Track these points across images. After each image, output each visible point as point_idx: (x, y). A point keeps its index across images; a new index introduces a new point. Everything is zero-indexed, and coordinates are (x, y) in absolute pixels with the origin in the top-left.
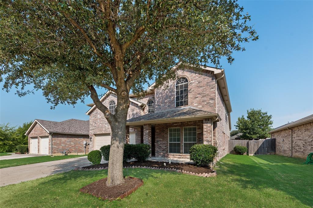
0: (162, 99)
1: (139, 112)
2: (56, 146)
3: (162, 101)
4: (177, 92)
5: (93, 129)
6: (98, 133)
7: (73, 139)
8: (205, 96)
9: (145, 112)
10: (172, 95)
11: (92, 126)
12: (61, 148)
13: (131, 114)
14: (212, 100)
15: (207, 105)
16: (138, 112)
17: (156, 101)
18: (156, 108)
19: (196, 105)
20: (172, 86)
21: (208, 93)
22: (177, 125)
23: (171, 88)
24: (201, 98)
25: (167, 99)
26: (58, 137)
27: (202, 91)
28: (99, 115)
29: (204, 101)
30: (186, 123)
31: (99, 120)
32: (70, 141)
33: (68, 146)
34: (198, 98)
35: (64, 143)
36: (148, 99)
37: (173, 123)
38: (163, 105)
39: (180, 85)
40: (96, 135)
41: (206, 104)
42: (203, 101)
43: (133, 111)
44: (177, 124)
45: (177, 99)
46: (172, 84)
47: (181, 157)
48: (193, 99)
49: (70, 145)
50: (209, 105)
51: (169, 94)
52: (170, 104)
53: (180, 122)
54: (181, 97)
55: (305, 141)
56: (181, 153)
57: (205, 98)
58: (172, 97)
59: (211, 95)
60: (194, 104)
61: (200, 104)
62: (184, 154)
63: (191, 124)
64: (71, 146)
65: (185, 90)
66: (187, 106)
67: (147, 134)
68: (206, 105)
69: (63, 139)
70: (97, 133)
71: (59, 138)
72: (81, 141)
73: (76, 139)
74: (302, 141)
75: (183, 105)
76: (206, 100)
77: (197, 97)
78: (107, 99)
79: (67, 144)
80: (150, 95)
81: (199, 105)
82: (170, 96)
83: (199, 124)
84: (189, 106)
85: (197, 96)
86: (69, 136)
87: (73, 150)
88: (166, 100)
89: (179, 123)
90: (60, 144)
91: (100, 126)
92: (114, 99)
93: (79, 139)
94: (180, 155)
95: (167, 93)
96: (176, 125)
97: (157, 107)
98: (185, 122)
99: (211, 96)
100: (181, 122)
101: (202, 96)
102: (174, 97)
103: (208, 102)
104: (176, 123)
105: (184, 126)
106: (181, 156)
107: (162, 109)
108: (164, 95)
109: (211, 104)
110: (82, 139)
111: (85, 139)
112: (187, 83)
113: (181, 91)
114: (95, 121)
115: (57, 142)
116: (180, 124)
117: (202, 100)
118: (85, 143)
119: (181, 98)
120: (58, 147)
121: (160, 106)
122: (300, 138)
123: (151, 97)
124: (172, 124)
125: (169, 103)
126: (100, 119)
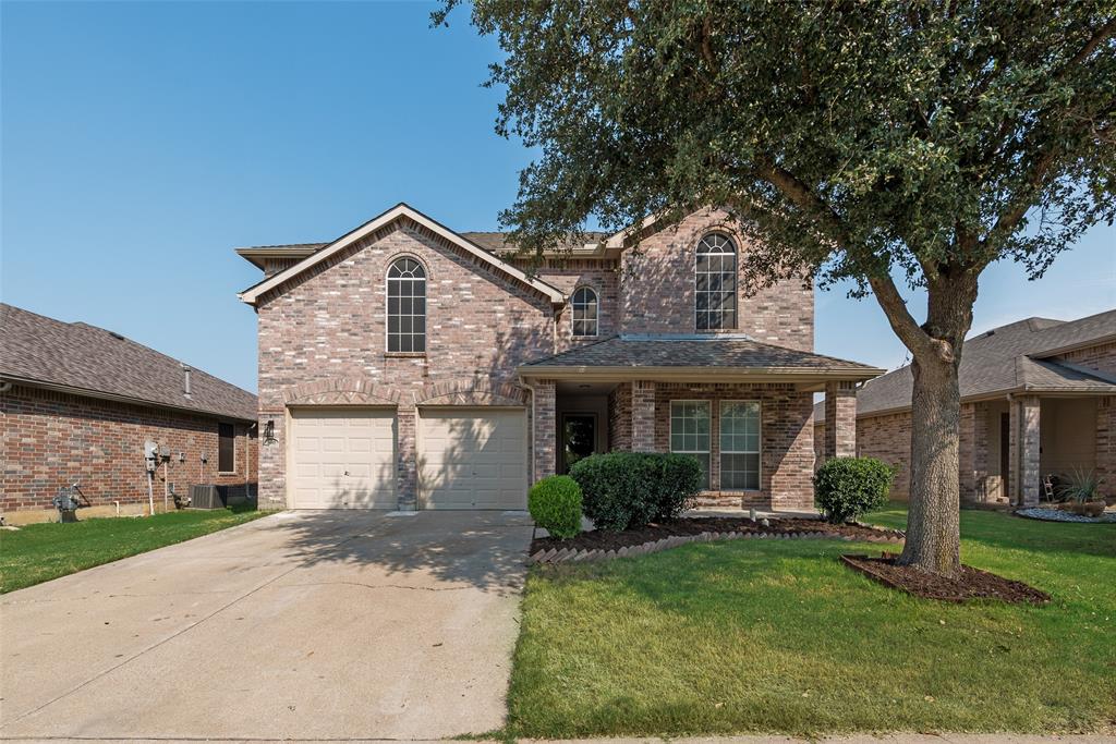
0: (650, 293)
1: (545, 329)
2: (19, 467)
3: (648, 299)
4: (702, 279)
5: (287, 381)
6: (322, 400)
7: (97, 427)
8: (788, 308)
9: (563, 330)
10: (687, 286)
11: (279, 365)
12: (45, 477)
13: (509, 331)
14: (806, 324)
15: (793, 338)
16: (541, 329)
17: (628, 298)
18: (625, 324)
19: (760, 331)
20: (687, 253)
21: (795, 299)
22: (702, 393)
23: (682, 261)
24: (777, 311)
25: (668, 297)
26: (28, 411)
27: (780, 293)
28: (323, 314)
29: (785, 324)
30: (730, 387)
31: (323, 339)
32: (86, 439)
33: (77, 464)
34: (766, 312)
35: (57, 445)
36: (575, 279)
37: (688, 384)
38: (654, 316)
39: (712, 257)
40: (298, 411)
41: (789, 335)
42: (781, 324)
43: (517, 320)
44: (701, 390)
45: (701, 303)
46: (685, 246)
47: (715, 502)
48: (753, 312)
49: (86, 458)
50: (799, 340)
51: (675, 278)
52: (678, 315)
53: (713, 384)
54: (715, 299)
55: (902, 455)
56: (713, 490)
57: (787, 316)
58: (687, 293)
59: (805, 308)
60: (755, 330)
61: (772, 330)
62: (723, 493)
63: (746, 394)
64: (89, 469)
65: (726, 276)
66: (735, 331)
67: (648, 418)
68: (788, 338)
69: (57, 426)
70: (312, 402)
71: (35, 418)
72: (135, 437)
73: (113, 426)
74: (890, 456)
75: (718, 326)
76: (790, 320)
77: (766, 308)
78: (379, 243)
79: (74, 452)
80: (584, 268)
81: (770, 333)
82: (679, 289)
83: (769, 394)
84: (742, 332)
85: (765, 304)
86: (83, 408)
87: (101, 487)
88: (665, 301)
89: (707, 385)
90: (38, 452)
91: (331, 369)
92: (419, 252)
93: (127, 426)
94: (708, 497)
95: (666, 273)
96: (699, 393)
97: (628, 317)
98: (728, 385)
99: (803, 312)
100: (716, 385)
101: (777, 308)
102: (692, 293)
103: (795, 328)
104: (699, 385)
105: (725, 398)
106: (714, 498)
107: (648, 328)
108: (657, 282)
109: (804, 336)
110: (137, 426)
111: (151, 428)
112: (733, 254)
113: (713, 276)
114: (296, 342)
115: (24, 440)
116: (712, 389)
117: (778, 320)
118: (150, 448)
119: (715, 302)
120: (28, 472)
121: (643, 316)
122: (883, 448)
123: (586, 274)
124: (685, 387)
125: (673, 313)
126: (331, 333)
